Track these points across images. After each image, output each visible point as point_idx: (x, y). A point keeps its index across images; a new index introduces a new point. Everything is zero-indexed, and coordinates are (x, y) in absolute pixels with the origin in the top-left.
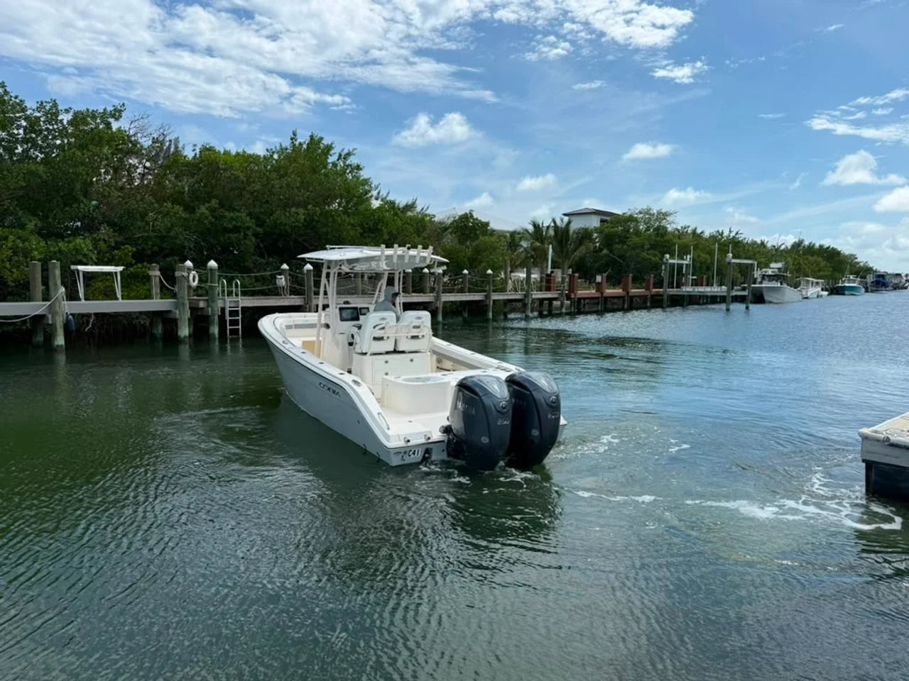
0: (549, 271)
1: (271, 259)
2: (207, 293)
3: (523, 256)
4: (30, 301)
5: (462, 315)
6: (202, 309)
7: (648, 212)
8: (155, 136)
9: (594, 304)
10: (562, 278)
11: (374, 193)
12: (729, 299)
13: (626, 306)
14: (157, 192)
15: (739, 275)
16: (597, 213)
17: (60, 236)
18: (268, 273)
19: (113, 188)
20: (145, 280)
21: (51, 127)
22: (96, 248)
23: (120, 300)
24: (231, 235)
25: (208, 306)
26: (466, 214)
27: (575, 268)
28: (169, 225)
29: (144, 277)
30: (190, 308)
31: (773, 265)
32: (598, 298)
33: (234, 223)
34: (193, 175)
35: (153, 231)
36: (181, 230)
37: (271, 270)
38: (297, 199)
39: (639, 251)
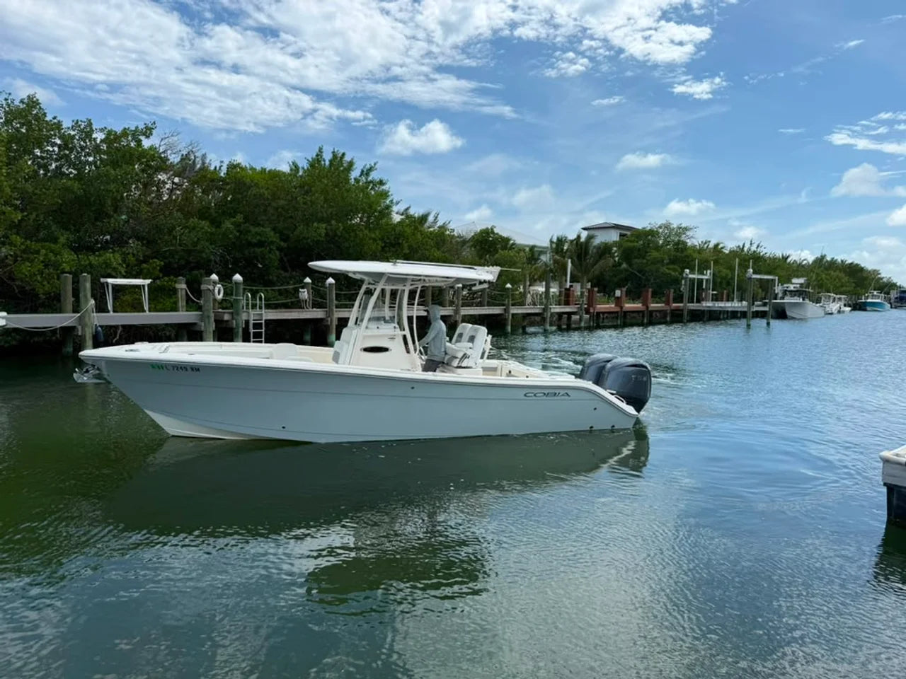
0: (568, 285)
1: (294, 273)
2: (232, 306)
3: (542, 270)
4: (60, 313)
6: (227, 321)
7: (667, 226)
8: (185, 153)
9: (613, 318)
10: (582, 293)
11: (395, 208)
13: (645, 321)
14: (185, 206)
15: (760, 290)
16: (616, 227)
17: (91, 249)
18: (291, 287)
19: (142, 203)
20: (171, 293)
21: (85, 145)
22: (124, 261)
23: (147, 312)
24: (256, 249)
25: (233, 319)
26: (487, 229)
27: (595, 281)
28: (196, 239)
29: (170, 290)
30: (215, 321)
31: (795, 280)
32: (617, 312)
33: (258, 238)
34: (220, 189)
35: (180, 245)
36: (207, 244)
37: (294, 284)
38: (320, 214)
39: (659, 265)
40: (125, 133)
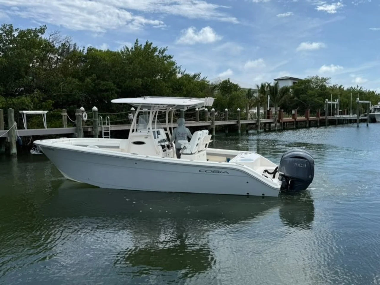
0: (269, 108)
1: (125, 106)
2: (92, 124)
3: (255, 101)
5: (225, 132)
6: (90, 132)
7: (317, 78)
8: (63, 42)
9: (291, 125)
10: (276, 112)
11: (178, 70)
12: (358, 121)
13: (307, 125)
14: (64, 70)
15: (363, 109)
16: (291, 79)
17: (13, 95)
18: (124, 112)
19: (41, 70)
20: (59, 118)
21: (8, 39)
22: (32, 102)
23: (46, 128)
24: (104, 93)
25: (93, 131)
26: (226, 80)
27: (281, 106)
28: (71, 89)
29: (58, 116)
30: (83, 132)
32: (293, 122)
33: (105, 87)
34: (84, 62)
35: (63, 92)
36: (78, 91)
37: (126, 111)
38: (138, 74)
39: (313, 97)
40: (29, 31)
